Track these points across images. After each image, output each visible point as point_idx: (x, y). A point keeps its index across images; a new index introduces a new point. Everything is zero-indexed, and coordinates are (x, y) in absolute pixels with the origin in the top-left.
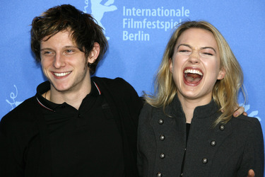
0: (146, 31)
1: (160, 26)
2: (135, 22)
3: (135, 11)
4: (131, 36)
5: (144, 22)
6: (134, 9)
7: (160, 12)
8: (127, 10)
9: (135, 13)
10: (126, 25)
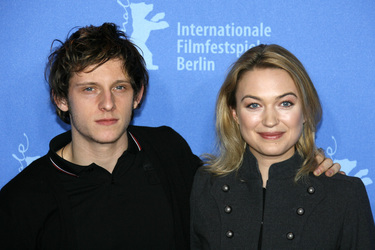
0: (209, 56)
1: (230, 50)
2: (194, 45)
3: (195, 30)
4: (189, 64)
5: (207, 44)
6: (192, 26)
7: (230, 30)
8: (183, 28)
9: (195, 32)
10: (182, 49)
